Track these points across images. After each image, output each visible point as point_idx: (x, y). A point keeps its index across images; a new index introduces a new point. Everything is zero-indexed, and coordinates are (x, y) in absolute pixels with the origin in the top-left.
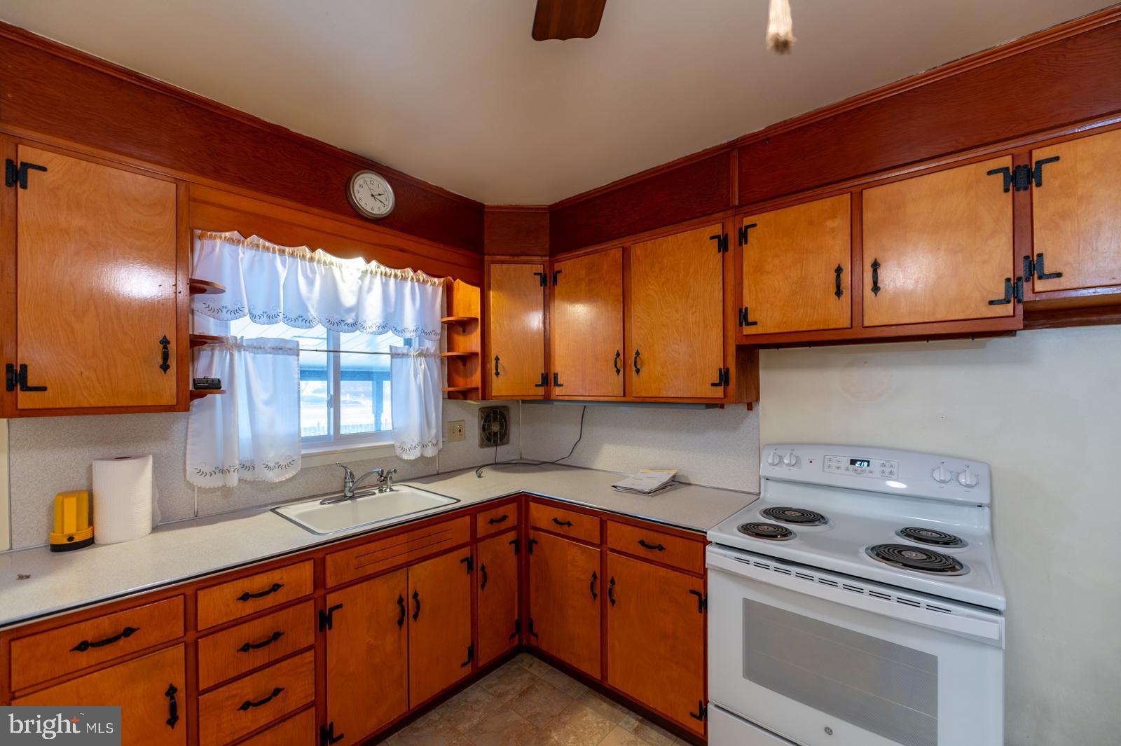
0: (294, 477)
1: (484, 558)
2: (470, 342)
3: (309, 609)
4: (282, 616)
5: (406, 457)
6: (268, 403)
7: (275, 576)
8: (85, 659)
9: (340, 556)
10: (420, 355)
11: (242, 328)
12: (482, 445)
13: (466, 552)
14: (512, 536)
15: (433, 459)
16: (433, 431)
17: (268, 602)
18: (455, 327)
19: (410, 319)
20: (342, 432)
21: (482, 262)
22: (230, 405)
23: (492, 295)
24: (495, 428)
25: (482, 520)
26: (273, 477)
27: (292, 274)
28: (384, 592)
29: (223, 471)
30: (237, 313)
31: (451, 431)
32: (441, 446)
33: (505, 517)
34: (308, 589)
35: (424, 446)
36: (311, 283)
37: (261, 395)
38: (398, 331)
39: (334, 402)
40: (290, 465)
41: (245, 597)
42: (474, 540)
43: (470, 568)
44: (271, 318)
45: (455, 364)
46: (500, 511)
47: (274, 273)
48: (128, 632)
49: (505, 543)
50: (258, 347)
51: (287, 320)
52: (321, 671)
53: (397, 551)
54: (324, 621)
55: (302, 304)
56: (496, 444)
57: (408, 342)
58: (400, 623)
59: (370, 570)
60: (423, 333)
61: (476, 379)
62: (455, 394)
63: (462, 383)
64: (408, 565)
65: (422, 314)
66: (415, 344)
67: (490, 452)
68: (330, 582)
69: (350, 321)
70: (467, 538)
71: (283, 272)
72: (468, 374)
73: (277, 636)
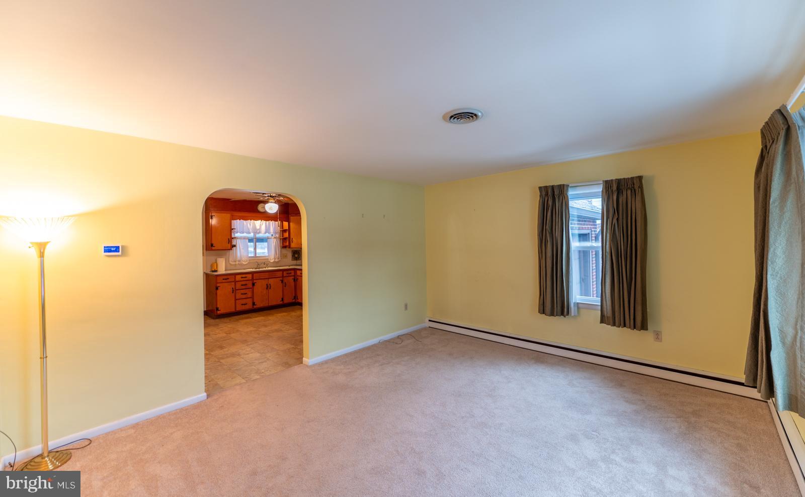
0: (247, 264)
1: (285, 280)
2: (286, 235)
3: (251, 282)
4: (248, 282)
5: (271, 261)
6: (243, 249)
7: (246, 275)
8: (224, 281)
9: (257, 274)
10: (275, 238)
11: (238, 235)
12: (292, 260)
13: (281, 279)
14: (293, 277)
15: (278, 262)
16: (278, 256)
17: (245, 279)
18: (284, 231)
19: (272, 230)
20: (257, 255)
21: (288, 216)
22: (236, 250)
23: (291, 224)
24: (296, 256)
25: (285, 272)
26: (244, 263)
27: (247, 223)
28: (264, 283)
29: (235, 261)
30: (237, 232)
31: (283, 256)
32: (280, 259)
33: (291, 273)
34: (251, 279)
35: (275, 259)
36: (250, 225)
37: (241, 248)
38: (269, 233)
39: (255, 249)
40: (247, 261)
41: (242, 278)
42: (283, 277)
43: (282, 282)
44: (243, 233)
45: (284, 240)
46: (290, 272)
47: (244, 224)
48: (228, 279)
49: (291, 279)
50: (241, 238)
51: (246, 233)
52: (253, 292)
53: (267, 275)
54: (253, 284)
55: (249, 229)
56: (296, 260)
57: (272, 235)
58: (267, 289)
59: (261, 278)
60: (276, 233)
61: (287, 244)
62: (284, 247)
63: (285, 244)
64: (268, 278)
65: (274, 229)
66: (274, 235)
67: (295, 262)
68: (254, 278)
69: (258, 232)
70: (281, 276)
71: (245, 223)
72: (286, 242)
73: (246, 285)
